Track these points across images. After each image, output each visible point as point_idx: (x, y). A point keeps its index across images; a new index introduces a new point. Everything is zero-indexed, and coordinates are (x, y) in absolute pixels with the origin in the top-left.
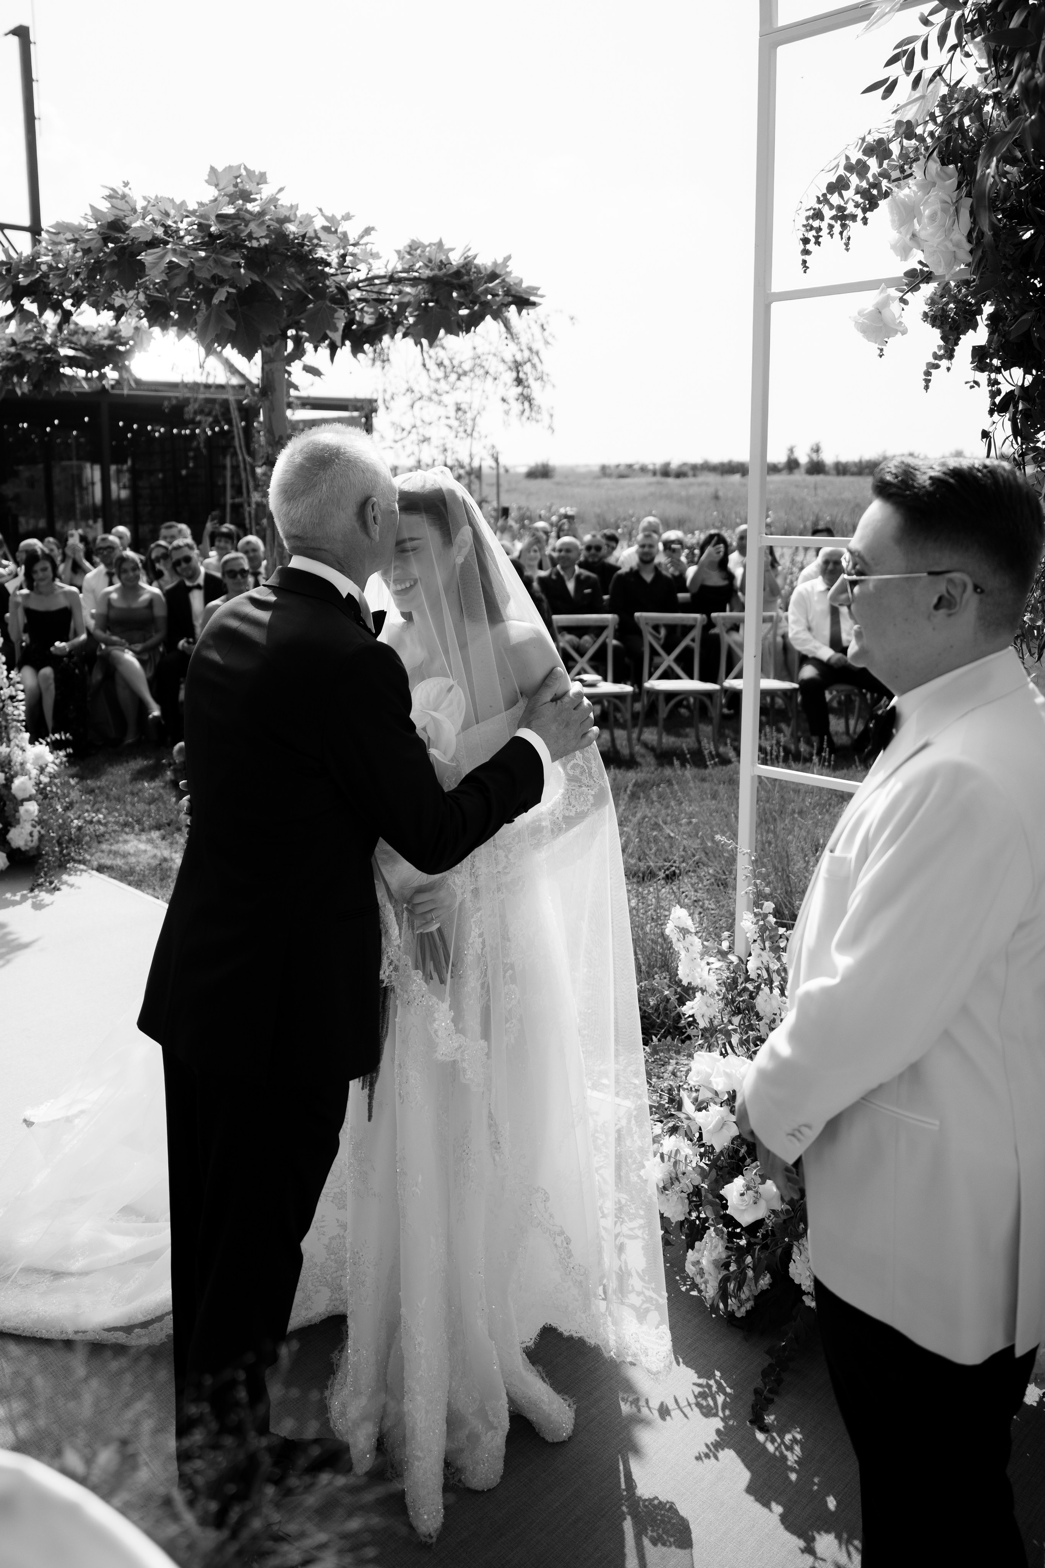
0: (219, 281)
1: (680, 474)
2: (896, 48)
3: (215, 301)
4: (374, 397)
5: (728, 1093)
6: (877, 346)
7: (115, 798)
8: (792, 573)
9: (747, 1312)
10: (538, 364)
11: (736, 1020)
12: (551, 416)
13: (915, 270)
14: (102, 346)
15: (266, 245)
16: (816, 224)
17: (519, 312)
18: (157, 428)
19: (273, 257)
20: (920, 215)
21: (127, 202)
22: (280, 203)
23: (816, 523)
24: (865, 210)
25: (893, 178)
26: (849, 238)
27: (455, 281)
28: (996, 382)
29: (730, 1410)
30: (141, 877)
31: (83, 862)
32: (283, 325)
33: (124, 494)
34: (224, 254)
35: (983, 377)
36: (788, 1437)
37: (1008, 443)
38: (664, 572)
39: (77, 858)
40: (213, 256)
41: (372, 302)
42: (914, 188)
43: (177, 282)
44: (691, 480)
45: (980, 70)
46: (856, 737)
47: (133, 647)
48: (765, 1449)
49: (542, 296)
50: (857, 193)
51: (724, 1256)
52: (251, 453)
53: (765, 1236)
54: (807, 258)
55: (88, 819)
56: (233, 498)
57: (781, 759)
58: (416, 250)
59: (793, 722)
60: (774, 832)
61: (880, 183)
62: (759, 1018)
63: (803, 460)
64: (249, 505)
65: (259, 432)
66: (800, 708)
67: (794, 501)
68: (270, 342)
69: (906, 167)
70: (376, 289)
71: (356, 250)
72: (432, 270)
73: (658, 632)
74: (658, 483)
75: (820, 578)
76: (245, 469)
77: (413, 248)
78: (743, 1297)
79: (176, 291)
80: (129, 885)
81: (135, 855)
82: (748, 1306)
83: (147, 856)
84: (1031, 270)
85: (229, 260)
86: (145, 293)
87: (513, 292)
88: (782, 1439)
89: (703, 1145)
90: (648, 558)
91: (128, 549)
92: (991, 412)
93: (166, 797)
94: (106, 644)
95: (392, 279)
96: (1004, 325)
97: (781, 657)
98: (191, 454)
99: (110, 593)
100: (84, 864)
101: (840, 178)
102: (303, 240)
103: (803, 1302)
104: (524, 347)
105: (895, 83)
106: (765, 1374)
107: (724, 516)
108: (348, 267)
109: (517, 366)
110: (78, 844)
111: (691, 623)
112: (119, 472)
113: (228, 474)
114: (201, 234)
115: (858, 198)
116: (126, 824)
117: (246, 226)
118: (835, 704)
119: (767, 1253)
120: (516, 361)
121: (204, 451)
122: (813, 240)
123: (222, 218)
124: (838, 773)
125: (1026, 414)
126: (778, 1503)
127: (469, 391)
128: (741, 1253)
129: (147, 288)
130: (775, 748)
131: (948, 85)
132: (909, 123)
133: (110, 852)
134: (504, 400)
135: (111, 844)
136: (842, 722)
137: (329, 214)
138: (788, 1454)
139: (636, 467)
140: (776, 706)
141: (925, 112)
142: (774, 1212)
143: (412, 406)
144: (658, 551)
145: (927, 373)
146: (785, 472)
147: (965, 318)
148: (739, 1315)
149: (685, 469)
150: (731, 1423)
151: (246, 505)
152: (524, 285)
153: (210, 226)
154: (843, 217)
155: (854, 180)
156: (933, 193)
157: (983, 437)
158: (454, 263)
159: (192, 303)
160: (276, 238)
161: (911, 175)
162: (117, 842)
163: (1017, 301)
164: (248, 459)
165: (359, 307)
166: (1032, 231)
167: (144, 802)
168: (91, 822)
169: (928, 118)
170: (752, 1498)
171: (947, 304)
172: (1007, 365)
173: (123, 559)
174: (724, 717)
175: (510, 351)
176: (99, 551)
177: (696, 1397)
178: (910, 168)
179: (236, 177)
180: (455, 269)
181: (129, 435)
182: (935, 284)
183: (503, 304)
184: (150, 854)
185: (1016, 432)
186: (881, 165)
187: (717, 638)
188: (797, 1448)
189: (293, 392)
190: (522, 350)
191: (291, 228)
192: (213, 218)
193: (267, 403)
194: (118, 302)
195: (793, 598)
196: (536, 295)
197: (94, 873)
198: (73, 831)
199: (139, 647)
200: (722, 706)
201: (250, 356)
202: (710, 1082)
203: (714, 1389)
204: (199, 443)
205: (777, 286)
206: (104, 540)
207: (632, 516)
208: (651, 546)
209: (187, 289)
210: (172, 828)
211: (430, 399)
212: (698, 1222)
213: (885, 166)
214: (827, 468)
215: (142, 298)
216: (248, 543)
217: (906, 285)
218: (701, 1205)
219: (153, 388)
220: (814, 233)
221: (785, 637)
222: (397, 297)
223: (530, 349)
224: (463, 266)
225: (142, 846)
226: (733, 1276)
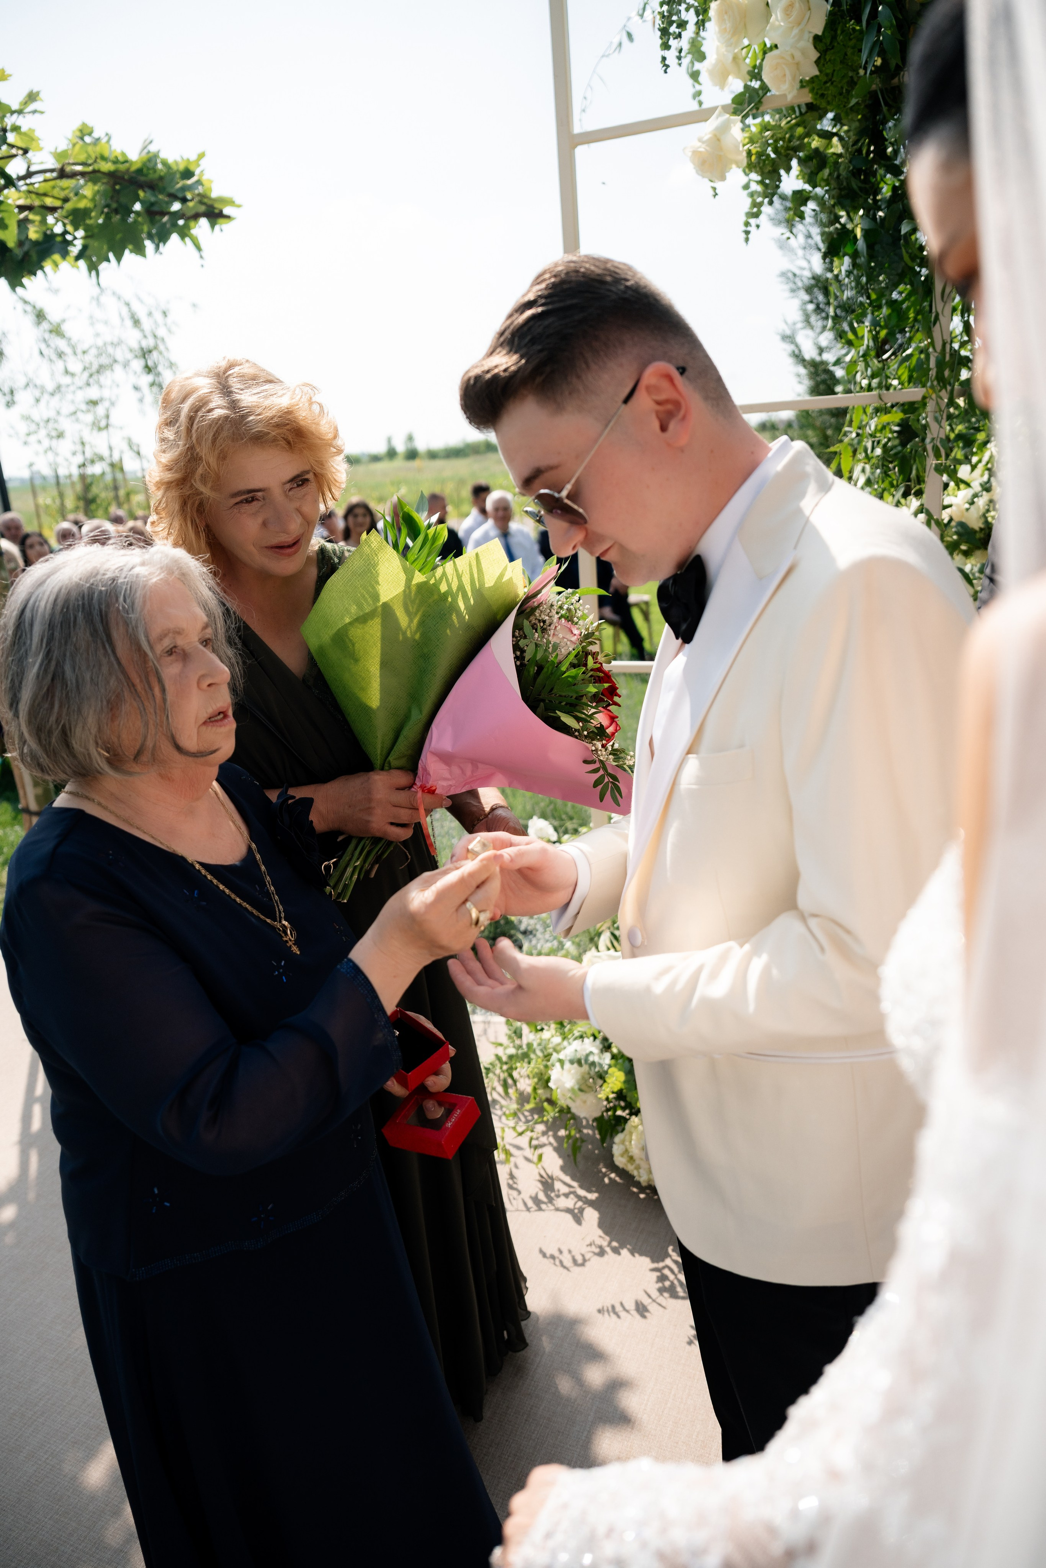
6: (712, 184)
17: (212, 228)
87: (206, 200)
95: (64, 173)
104: (148, 333)
120: (142, 349)
145: (747, 223)
158: (133, 159)
180: (135, 165)
183: (193, 216)
196: (229, 206)
223: (155, 336)
224: (145, 164)
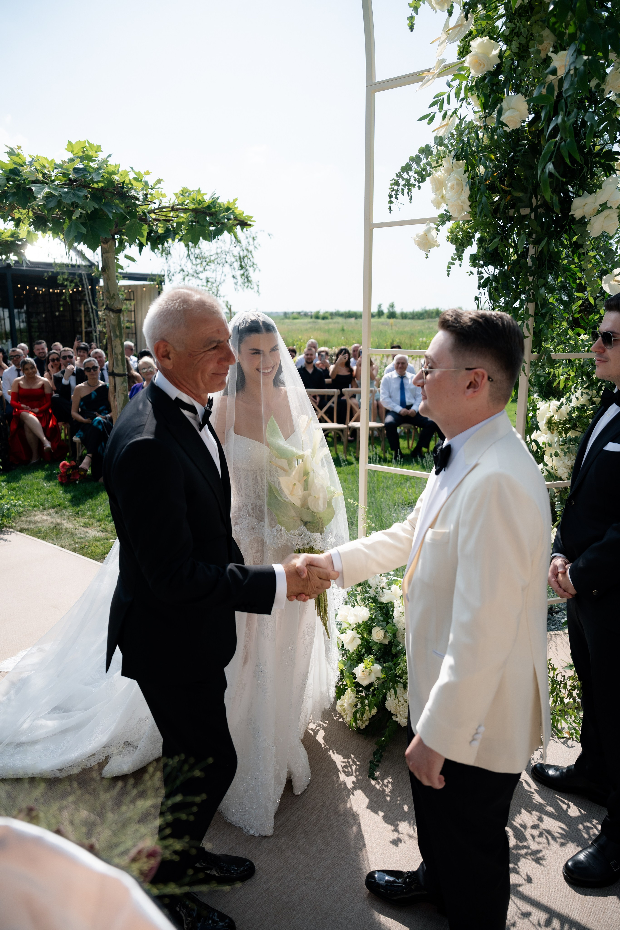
0: (75, 205)
1: (324, 318)
2: (434, 98)
3: (74, 218)
4: (163, 273)
5: (356, 624)
6: (425, 252)
7: (28, 492)
8: (381, 369)
9: (366, 726)
10: (251, 259)
11: (359, 589)
12: (258, 286)
13: (443, 214)
14: (7, 241)
15: (102, 187)
16: (396, 188)
17: (242, 229)
18: (40, 289)
19: (107, 194)
20: (446, 186)
21: (20, 158)
22: (109, 163)
23: (392, 343)
24: (419, 182)
25: (433, 166)
26: (411, 197)
27: (208, 211)
28: (481, 273)
29: (359, 772)
30: (45, 534)
31: (12, 527)
32: (113, 232)
33: (23, 325)
34: (78, 191)
35: (475, 270)
36: (386, 781)
37: (487, 303)
38: (318, 368)
39: (8, 525)
40: (72, 191)
41: (162, 221)
42: (443, 172)
43: (52, 205)
44: (330, 320)
45: (475, 112)
46: (412, 450)
47: (33, 410)
48: (375, 788)
49: (254, 221)
50: (415, 173)
51: (355, 701)
52: (96, 304)
53: (374, 691)
54: (391, 205)
55: (13, 504)
56: (86, 328)
57: (377, 462)
58: (186, 193)
59: (383, 443)
60: (374, 497)
61: (427, 168)
62: (370, 587)
63: (386, 311)
64: (96, 332)
65: (99, 292)
66: (386, 436)
67: (381, 332)
68: (106, 241)
69: (439, 160)
70: (164, 214)
71: (153, 192)
72: (194, 204)
73: (316, 399)
74: (314, 322)
75: (395, 371)
76: (93, 312)
77: (184, 192)
78: (364, 719)
79: (50, 210)
80: (39, 538)
81: (41, 522)
82: (367, 723)
83: (48, 523)
84: (499, 216)
85: (81, 194)
86: (32, 211)
87: (239, 219)
88: (383, 782)
89: (344, 650)
90: (310, 361)
91: (27, 356)
92: (479, 288)
93: (57, 491)
94: (18, 409)
95: (173, 209)
96: (485, 244)
97: (376, 411)
98: (61, 303)
99: (19, 380)
100: (12, 528)
101: (407, 164)
102: (123, 185)
103: (392, 719)
105: (434, 116)
106: (375, 754)
107: (347, 339)
108: (149, 201)
109: (241, 259)
110: (8, 518)
111: (332, 394)
112: (19, 313)
113: (83, 315)
114: (65, 179)
115: (416, 175)
116: (35, 506)
117: (90, 175)
118: (402, 434)
119: (375, 698)
120: (240, 257)
121: (68, 301)
122: (394, 196)
123: (76, 170)
124: (404, 467)
125: (496, 289)
126: (382, 811)
127: (215, 272)
128: (362, 699)
129: (33, 209)
130: (375, 456)
131: (459, 119)
132: (441, 137)
133: (27, 521)
134: (233, 277)
135: (27, 517)
136: (406, 442)
137: (137, 170)
138: (386, 789)
139: (302, 314)
140: (374, 435)
141: (448, 132)
142: (378, 678)
143: (184, 280)
144: (315, 357)
145: (449, 267)
146: (376, 317)
147: (467, 239)
148: (362, 728)
149: (327, 315)
150: (359, 778)
151: (93, 332)
152: (244, 215)
153: (70, 175)
154: (409, 185)
155: (414, 165)
156: (452, 175)
157: (475, 300)
158: (207, 201)
159: (60, 218)
160: (107, 183)
161: (441, 165)
162: (30, 516)
163: (492, 232)
164: (94, 307)
165: (155, 224)
166: (499, 197)
167: (45, 494)
168: (15, 506)
169: (450, 136)
170: (370, 810)
171: (458, 232)
172: (486, 264)
173: (25, 363)
174: (349, 441)
175: (237, 250)
176: (12, 358)
177: (343, 768)
178: (441, 161)
179: (83, 148)
180: (207, 204)
181: (24, 292)
182: (453, 222)
183: (233, 225)
184: (50, 521)
185: (491, 297)
186: (427, 159)
187: (345, 402)
188: (390, 786)
189: (120, 270)
190: (243, 250)
191: (116, 177)
192: (71, 170)
193: (105, 276)
194: (17, 216)
195: (382, 381)
196: (251, 221)
197: (18, 533)
198: (5, 511)
199: (37, 410)
200: (348, 436)
201: (94, 249)
202: (347, 620)
203: (351, 763)
204: (66, 297)
205: (376, 220)
206: (13, 351)
207: (300, 339)
208: (311, 355)
209: (57, 210)
210: (61, 507)
211: (193, 276)
212: (342, 687)
213: (429, 159)
214: (397, 316)
215: (31, 214)
216: (96, 353)
217: (439, 222)
218: (343, 678)
219: (37, 266)
220: (394, 192)
221: (378, 400)
222: (175, 219)
224: (212, 203)
225: (45, 518)
226: (359, 710)
